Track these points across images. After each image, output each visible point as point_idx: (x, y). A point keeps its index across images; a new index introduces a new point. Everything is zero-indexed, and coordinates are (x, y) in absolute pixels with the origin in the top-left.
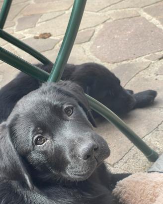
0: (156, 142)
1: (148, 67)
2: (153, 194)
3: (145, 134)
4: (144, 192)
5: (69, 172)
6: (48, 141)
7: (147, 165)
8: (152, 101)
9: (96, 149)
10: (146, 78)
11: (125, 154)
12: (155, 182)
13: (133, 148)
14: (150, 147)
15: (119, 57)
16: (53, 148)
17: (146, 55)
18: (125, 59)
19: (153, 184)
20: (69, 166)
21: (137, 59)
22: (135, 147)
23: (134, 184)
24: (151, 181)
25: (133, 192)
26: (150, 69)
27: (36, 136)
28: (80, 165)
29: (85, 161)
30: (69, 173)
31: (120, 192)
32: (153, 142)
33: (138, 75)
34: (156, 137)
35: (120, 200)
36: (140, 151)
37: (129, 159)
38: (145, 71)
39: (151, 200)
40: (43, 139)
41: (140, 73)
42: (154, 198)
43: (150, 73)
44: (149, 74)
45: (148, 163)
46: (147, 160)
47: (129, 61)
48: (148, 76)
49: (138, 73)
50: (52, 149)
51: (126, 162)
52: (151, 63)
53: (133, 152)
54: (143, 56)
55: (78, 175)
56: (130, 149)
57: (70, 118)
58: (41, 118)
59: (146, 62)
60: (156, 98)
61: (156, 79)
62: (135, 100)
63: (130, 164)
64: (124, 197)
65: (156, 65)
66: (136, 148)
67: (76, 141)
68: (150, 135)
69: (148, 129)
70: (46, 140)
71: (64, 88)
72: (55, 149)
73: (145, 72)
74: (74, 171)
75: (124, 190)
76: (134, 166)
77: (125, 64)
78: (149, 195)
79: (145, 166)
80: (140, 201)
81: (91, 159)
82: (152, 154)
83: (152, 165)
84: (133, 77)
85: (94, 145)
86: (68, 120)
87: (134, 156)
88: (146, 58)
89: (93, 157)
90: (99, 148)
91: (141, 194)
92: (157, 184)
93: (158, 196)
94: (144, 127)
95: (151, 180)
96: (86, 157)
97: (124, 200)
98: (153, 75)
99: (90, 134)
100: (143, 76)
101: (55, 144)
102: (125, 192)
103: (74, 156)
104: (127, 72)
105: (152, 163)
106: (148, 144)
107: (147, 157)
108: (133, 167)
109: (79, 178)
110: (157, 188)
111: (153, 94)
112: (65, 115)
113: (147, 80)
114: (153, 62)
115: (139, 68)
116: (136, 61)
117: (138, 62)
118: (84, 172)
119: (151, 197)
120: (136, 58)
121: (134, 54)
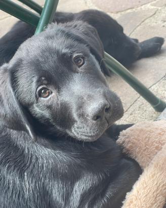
0: (164, 92)
1: (155, 14)
2: (159, 142)
3: (152, 84)
4: (149, 140)
5: (75, 131)
6: (53, 94)
7: (154, 115)
8: (159, 49)
9: (107, 110)
10: (152, 25)
11: (131, 106)
12: (161, 129)
13: (139, 99)
14: (157, 96)
15: (123, 6)
16: (59, 102)
17: (152, 2)
18: (129, 7)
19: (159, 131)
20: (75, 125)
21: (143, 7)
22: (141, 97)
23: (138, 132)
24: (156, 129)
25: (136, 141)
26: (156, 16)
27: (40, 87)
28: (88, 126)
29: (94, 122)
30: (75, 133)
31: (124, 142)
32: (161, 92)
33: (143, 23)
34: (164, 87)
35: (124, 151)
36: (146, 101)
37: (134, 110)
38: (151, 18)
39: (157, 148)
40: (47, 91)
41: (146, 21)
42: (160, 145)
43: (157, 20)
44: (155, 21)
45: (155, 113)
46: (154, 110)
47: (134, 10)
48: (155, 24)
49: (143, 22)
50: (58, 104)
51: (131, 114)
52: (158, 10)
53: (139, 103)
54: (149, 3)
55: (86, 136)
56: (136, 100)
57: (80, 70)
58: (46, 67)
59: (152, 9)
60: (163, 46)
61: (164, 26)
62: (140, 48)
63: (136, 115)
64: (127, 147)
65: (163, 11)
66: (143, 98)
67: (85, 98)
68: (157, 84)
69: (154, 78)
70: (52, 93)
71: (74, 32)
72: (62, 104)
73: (151, 20)
74: (81, 130)
75: (127, 140)
76: (139, 117)
77: (129, 13)
78: (154, 143)
79: (152, 116)
80: (145, 150)
81: (101, 120)
82: (159, 103)
83: (159, 115)
84: (138, 26)
85: (105, 105)
86: (78, 73)
87: (140, 108)
88: (152, 5)
89: (104, 119)
90: (112, 108)
91: (146, 143)
92: (163, 131)
93: (164, 143)
94: (151, 77)
95: (157, 127)
96: (95, 118)
97: (128, 150)
98: (160, 22)
99: (102, 91)
100: (149, 24)
101: (61, 98)
102: (129, 141)
103: (82, 116)
104: (131, 21)
105: (159, 113)
106: (155, 94)
107: (154, 108)
108: (139, 119)
109: (86, 139)
110: (163, 135)
111: (160, 41)
112: (75, 66)
113: (153, 28)
114: (160, 8)
115: (145, 15)
116: (141, 9)
117: (143, 9)
118: (93, 134)
119: (157, 145)
120: (142, 5)
121: (140, 2)
